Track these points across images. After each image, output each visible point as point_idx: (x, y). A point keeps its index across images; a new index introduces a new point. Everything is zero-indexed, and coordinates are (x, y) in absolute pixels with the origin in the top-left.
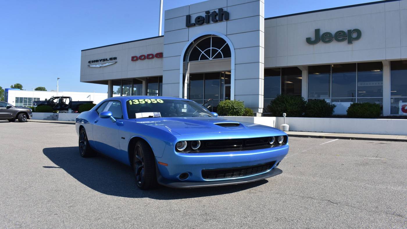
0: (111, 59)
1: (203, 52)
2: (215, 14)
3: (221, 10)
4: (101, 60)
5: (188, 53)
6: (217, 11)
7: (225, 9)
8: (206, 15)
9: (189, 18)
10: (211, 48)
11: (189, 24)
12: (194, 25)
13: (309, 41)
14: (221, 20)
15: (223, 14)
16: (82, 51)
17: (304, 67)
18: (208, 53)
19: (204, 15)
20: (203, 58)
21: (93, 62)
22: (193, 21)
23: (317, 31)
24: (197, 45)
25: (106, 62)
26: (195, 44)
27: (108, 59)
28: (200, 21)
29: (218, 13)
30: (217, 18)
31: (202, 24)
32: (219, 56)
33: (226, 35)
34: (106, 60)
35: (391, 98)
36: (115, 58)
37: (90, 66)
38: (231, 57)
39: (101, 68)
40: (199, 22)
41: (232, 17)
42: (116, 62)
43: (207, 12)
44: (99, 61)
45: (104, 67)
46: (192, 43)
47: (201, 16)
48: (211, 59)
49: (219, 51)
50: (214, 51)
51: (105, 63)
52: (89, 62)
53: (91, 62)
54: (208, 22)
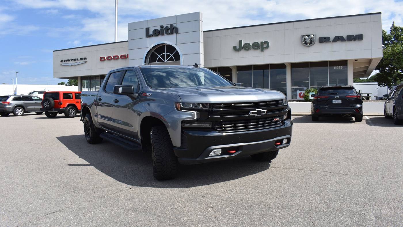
0: (81, 59)
1: (159, 56)
2: (167, 29)
3: (171, 25)
4: (72, 60)
5: (148, 57)
6: (169, 26)
7: (175, 25)
8: (161, 29)
9: (147, 30)
10: (165, 53)
11: (148, 35)
12: (152, 36)
13: (235, 48)
14: (172, 33)
15: (173, 29)
16: (53, 51)
17: (234, 67)
18: (163, 56)
19: (159, 28)
20: (160, 60)
21: (65, 61)
22: (151, 33)
23: (240, 42)
24: (154, 51)
25: (77, 61)
26: (153, 50)
27: (79, 59)
28: (157, 33)
29: (170, 27)
30: (169, 31)
31: (158, 35)
32: (171, 59)
33: (177, 44)
34: (77, 59)
35: (292, 88)
36: (85, 59)
37: (62, 65)
38: (180, 60)
39: (73, 66)
40: (155, 33)
41: (180, 31)
42: (86, 62)
43: (162, 27)
44: (71, 60)
45: (75, 65)
46: (151, 49)
47: (157, 30)
48: (165, 61)
49: (172, 55)
50: (168, 56)
51: (76, 63)
52: (61, 61)
53: (63, 61)
54: (163, 34)
